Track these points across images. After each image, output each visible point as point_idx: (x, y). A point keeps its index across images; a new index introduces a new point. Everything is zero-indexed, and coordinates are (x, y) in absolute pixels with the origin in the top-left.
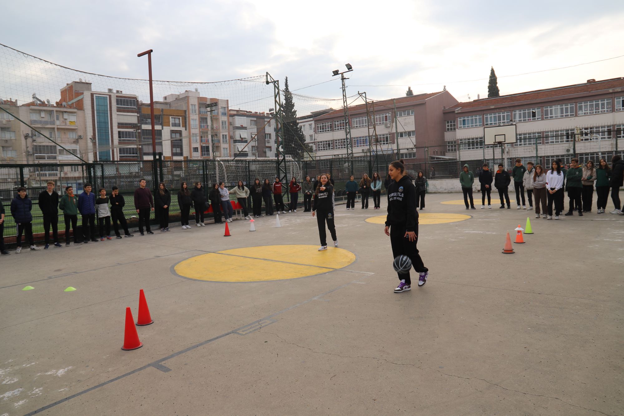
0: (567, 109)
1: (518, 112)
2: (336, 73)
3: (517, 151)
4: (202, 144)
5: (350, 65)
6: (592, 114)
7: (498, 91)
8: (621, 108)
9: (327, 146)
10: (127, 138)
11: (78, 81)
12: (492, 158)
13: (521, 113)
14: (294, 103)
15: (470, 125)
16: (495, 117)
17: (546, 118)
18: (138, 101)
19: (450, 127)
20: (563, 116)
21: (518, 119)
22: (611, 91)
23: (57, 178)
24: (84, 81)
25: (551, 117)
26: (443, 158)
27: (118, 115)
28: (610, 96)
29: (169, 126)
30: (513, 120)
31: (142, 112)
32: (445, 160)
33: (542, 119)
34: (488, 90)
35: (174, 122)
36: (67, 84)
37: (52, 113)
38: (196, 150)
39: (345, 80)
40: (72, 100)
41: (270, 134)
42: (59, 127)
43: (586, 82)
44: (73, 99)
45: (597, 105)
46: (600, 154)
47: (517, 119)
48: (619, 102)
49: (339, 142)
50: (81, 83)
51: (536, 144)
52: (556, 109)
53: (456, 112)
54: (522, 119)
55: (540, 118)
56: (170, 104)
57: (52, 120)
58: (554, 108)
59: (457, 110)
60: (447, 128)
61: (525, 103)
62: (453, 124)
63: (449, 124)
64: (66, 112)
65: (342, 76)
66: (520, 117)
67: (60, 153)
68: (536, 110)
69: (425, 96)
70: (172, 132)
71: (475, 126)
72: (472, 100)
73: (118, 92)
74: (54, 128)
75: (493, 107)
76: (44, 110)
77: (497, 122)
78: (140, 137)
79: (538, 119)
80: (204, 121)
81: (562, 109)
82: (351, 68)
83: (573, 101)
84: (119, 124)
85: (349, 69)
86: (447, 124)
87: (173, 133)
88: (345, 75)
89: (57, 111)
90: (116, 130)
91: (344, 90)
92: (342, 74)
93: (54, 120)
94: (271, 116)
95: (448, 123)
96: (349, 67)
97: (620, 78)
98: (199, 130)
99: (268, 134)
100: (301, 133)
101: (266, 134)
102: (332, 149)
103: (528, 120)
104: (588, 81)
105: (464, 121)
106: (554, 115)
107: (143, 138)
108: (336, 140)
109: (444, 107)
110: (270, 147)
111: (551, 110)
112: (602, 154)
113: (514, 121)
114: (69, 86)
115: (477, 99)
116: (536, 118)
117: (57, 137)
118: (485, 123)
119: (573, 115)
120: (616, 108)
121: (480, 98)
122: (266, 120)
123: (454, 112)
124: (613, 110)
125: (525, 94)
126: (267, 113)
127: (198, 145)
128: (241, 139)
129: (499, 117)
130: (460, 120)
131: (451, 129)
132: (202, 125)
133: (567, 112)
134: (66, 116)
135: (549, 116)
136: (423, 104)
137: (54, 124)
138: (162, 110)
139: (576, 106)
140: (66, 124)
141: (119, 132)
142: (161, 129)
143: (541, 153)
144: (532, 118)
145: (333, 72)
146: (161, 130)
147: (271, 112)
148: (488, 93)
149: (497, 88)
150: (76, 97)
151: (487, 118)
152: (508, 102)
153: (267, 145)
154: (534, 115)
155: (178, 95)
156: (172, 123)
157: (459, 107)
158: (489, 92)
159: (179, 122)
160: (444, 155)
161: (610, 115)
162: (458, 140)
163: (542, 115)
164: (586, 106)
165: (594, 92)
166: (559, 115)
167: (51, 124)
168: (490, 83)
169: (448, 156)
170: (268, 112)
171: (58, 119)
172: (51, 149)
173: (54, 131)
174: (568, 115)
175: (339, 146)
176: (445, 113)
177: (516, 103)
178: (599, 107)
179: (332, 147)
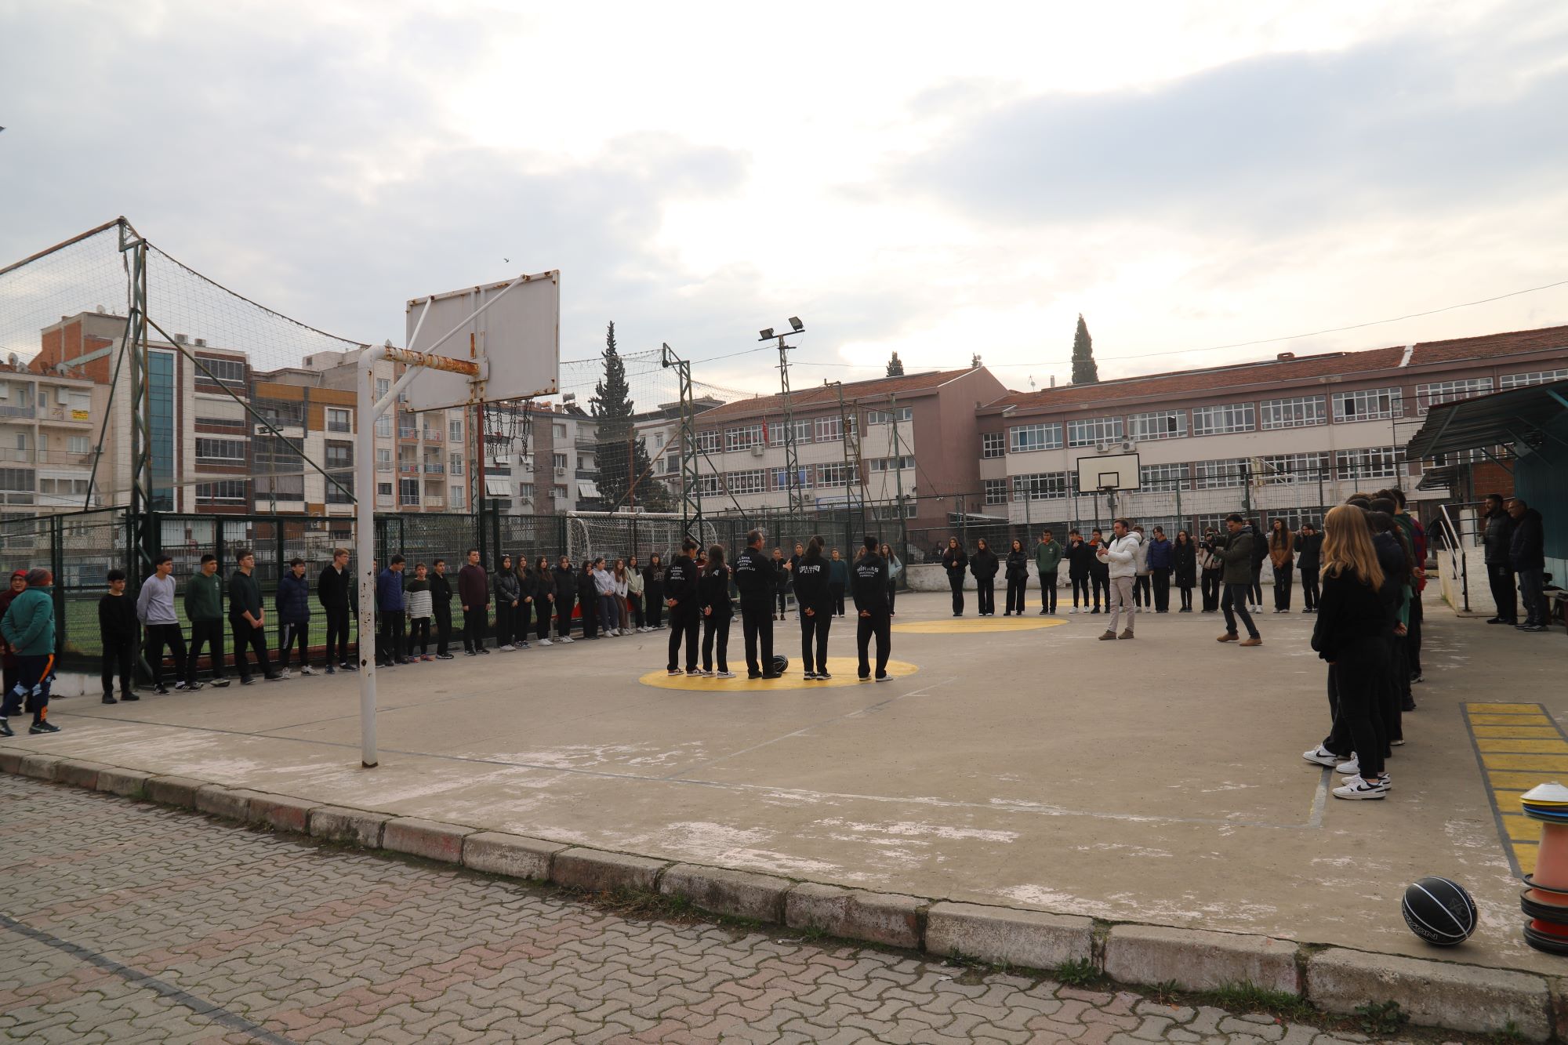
0: (1239, 414)
1: (1138, 419)
2: (766, 335)
3: (1140, 505)
4: (400, 475)
5: (799, 321)
6: (1288, 426)
7: (1095, 368)
8: (1345, 416)
9: (709, 487)
10: (217, 456)
11: (95, 311)
12: (1094, 518)
13: (1145, 421)
14: (628, 385)
15: (1037, 445)
16: (1090, 428)
17: (1197, 433)
18: (248, 367)
19: (991, 449)
20: (1231, 429)
21: (1140, 435)
22: (1323, 380)
23: (32, 552)
24: (109, 312)
25: (1207, 431)
26: (977, 519)
27: (197, 398)
28: (1322, 391)
29: (323, 430)
30: (1130, 436)
31: (258, 395)
32: (983, 521)
33: (1190, 436)
34: (1071, 365)
35: (334, 420)
36: (64, 318)
37: (27, 390)
38: (387, 490)
39: (786, 350)
40: (76, 357)
41: (564, 456)
42: (44, 423)
43: (1276, 359)
44: (78, 355)
45: (1298, 409)
46: (1299, 511)
47: (1138, 434)
48: (1338, 404)
49: (737, 479)
50: (101, 316)
51: (1176, 488)
52: (1217, 414)
53: (1006, 415)
54: (1148, 434)
55: (1185, 433)
56: (323, 376)
57: (27, 406)
58: (1212, 412)
59: (1008, 411)
60: (985, 449)
61: (1154, 400)
62: (997, 441)
63: (990, 441)
64: (64, 387)
65: (781, 343)
66: (1143, 430)
67: (43, 490)
68: (1176, 416)
69: (934, 377)
70: (329, 444)
71: (1048, 446)
72: (1038, 389)
73: (200, 342)
74: (30, 427)
75: (1085, 407)
76: (9, 381)
77: (1095, 439)
78: (249, 455)
79: (1180, 434)
80: (406, 420)
81: (1229, 415)
82: (801, 326)
83: (1252, 398)
84: (198, 420)
85: (795, 328)
86: (984, 442)
87: (330, 446)
88: (787, 341)
89: (42, 385)
90: (190, 436)
91: (784, 372)
92: (781, 337)
93: (33, 407)
94: (566, 412)
95: (987, 438)
96: (797, 325)
97: (1339, 354)
98: (396, 442)
99: (559, 455)
100: (644, 456)
101: (554, 456)
102: (719, 493)
103: (1161, 436)
104: (1280, 356)
105: (1023, 435)
106: (1213, 428)
107: (258, 456)
108: (731, 474)
109: (979, 404)
110: (564, 488)
111: (1207, 417)
112: (1303, 512)
113: (1132, 438)
114: (69, 322)
115: (1048, 386)
116: (1178, 431)
117: (37, 448)
118: (1069, 442)
119: (1252, 428)
120: (1334, 417)
121: (1057, 385)
122: (555, 420)
123: (1001, 414)
124: (1329, 421)
125: (1153, 379)
126: (557, 406)
127: (390, 478)
128: (494, 466)
129: (1100, 428)
130: (1013, 433)
131: (995, 453)
132: (403, 428)
133: (1239, 421)
134: (64, 397)
135: (1204, 428)
136: (933, 396)
137: (32, 416)
138: (306, 389)
139: (1257, 409)
140: (63, 417)
141: (198, 441)
142: (302, 436)
143: (1188, 509)
144: (1168, 432)
145: (762, 332)
146: (302, 439)
147: (567, 402)
148: (1071, 373)
149: (1092, 362)
150: (87, 352)
151: (1073, 430)
152: (1119, 396)
153: (557, 481)
154: (1172, 426)
155: (343, 355)
156: (330, 423)
157: (1011, 404)
158: (1074, 369)
159: (347, 420)
160: (980, 512)
161: (1324, 430)
162: (1010, 477)
163: (1190, 427)
164: (1277, 411)
165: (1291, 382)
166: (1224, 427)
167: (24, 416)
168: (1076, 350)
169: (988, 514)
170: (561, 402)
171: (42, 404)
172: (21, 479)
173: (33, 434)
174: (1242, 428)
175: (737, 487)
176: (981, 417)
177: (1134, 399)
178: (1302, 414)
179: (720, 489)
